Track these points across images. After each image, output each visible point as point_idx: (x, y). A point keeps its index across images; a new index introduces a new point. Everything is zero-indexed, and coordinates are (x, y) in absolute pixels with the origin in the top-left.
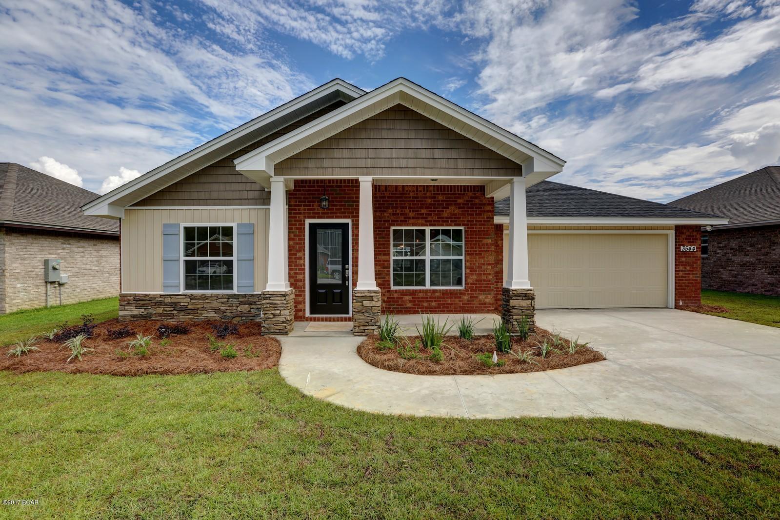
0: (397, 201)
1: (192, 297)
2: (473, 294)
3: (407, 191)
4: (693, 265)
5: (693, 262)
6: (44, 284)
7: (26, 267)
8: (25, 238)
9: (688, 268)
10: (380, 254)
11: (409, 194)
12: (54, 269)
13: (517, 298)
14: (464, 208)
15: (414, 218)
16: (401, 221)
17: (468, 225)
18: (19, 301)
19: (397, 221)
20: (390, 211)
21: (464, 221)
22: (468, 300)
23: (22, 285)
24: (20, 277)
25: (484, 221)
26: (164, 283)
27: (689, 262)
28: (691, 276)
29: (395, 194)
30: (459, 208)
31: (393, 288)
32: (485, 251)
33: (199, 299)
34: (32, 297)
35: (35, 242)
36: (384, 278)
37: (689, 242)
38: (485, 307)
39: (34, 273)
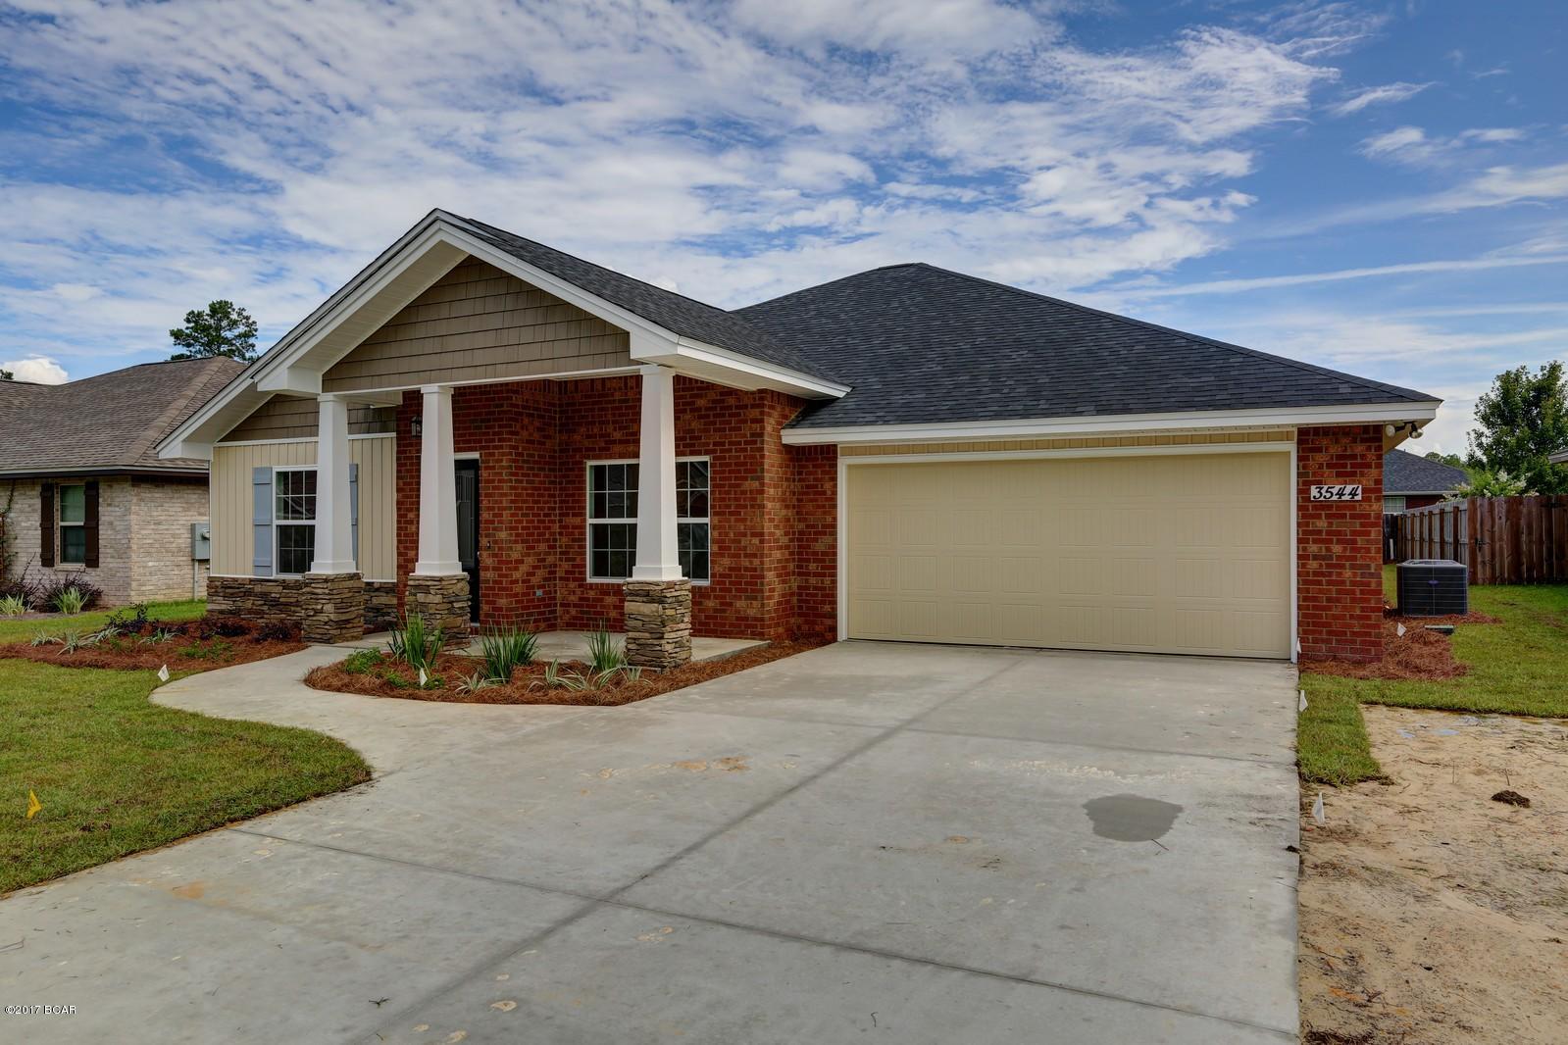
0: (593, 410)
1: (284, 584)
2: (725, 597)
3: (609, 389)
4: (1354, 542)
5: (1355, 533)
6: (190, 563)
7: (163, 536)
8: (160, 490)
9: (1337, 549)
10: (567, 515)
11: (613, 395)
12: (205, 539)
13: (634, 598)
14: (708, 416)
15: (621, 442)
16: (601, 449)
17: (714, 451)
18: (151, 587)
19: (594, 449)
20: (583, 430)
21: (708, 444)
22: (716, 610)
23: (156, 564)
24: (153, 550)
25: (746, 443)
26: (254, 561)
27: (1339, 533)
28: (1348, 574)
29: (590, 397)
30: (700, 417)
31: (590, 580)
32: (745, 507)
33: (292, 588)
34: (171, 582)
35: (176, 495)
36: (574, 559)
37: (1338, 475)
38: (748, 626)
39: (174, 545)
